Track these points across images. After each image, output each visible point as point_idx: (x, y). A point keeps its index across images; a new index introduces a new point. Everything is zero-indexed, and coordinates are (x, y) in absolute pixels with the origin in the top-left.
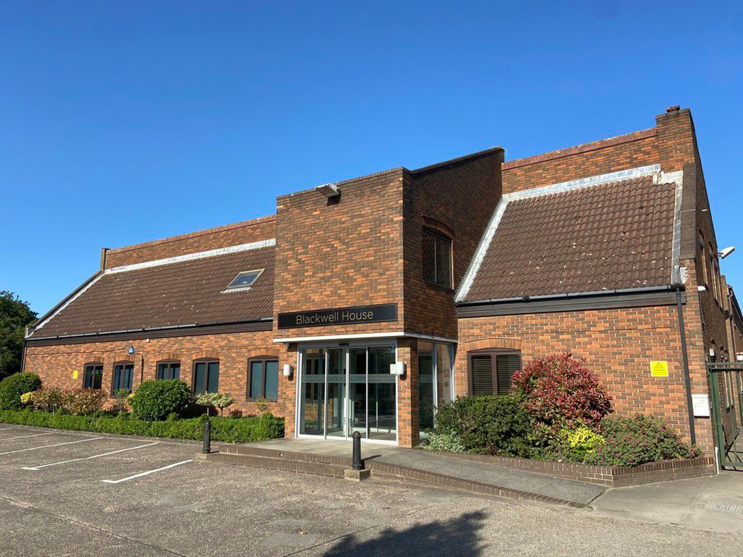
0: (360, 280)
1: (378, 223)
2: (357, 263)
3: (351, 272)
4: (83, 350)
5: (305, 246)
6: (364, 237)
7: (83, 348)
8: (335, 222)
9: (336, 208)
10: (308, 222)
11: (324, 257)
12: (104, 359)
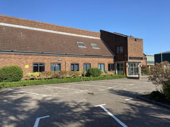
4: (30, 58)
11: (135, 49)
12: (45, 61)
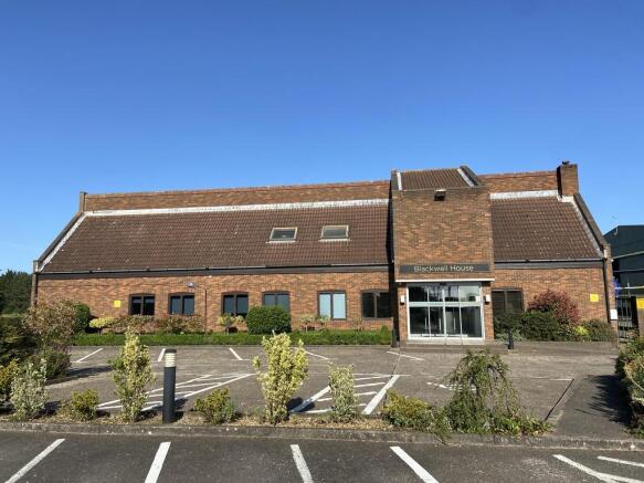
0: (462, 248)
1: (473, 216)
2: (459, 238)
3: (456, 243)
4: (125, 284)
5: (418, 223)
6: (464, 223)
7: (125, 281)
8: (441, 212)
9: (441, 203)
10: (419, 209)
11: (434, 232)
12: (156, 291)
